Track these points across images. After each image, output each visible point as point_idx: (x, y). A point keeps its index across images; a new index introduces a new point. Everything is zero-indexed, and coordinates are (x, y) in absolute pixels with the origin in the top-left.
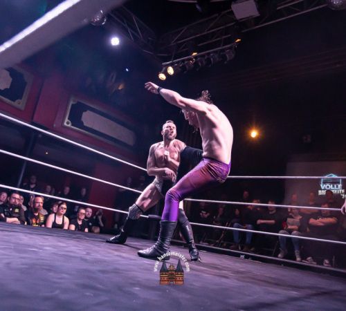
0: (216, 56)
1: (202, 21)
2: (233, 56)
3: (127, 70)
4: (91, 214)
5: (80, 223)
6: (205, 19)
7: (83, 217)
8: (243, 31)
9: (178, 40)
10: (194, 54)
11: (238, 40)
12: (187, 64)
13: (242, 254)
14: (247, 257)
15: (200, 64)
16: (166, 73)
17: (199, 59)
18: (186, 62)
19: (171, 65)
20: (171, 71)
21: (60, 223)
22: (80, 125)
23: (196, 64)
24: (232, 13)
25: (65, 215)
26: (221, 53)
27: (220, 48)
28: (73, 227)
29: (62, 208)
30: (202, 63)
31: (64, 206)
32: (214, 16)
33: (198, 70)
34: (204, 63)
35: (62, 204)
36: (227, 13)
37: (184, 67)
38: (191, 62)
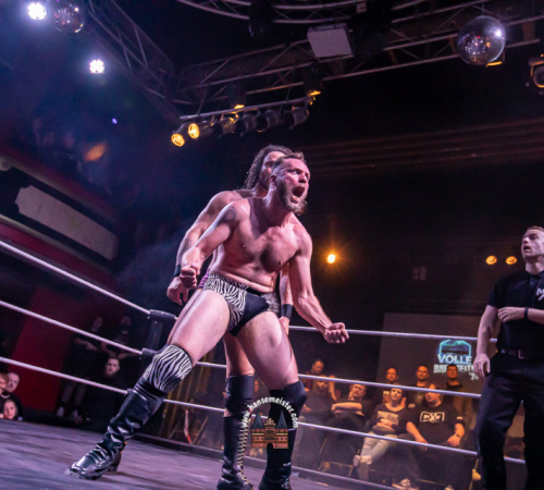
0: (276, 115)
1: (255, 52)
2: (305, 118)
3: (115, 121)
4: (15, 386)
6: (263, 50)
8: (325, 79)
9: (211, 80)
10: (238, 107)
11: (316, 93)
12: (224, 122)
13: (296, 471)
14: (303, 475)
15: (247, 126)
16: (185, 134)
17: (245, 116)
18: (222, 119)
19: (197, 121)
20: (194, 131)
22: (13, 212)
23: (240, 124)
24: (308, 46)
26: (285, 111)
27: (284, 102)
30: (251, 125)
32: (278, 47)
33: (242, 134)
34: (255, 125)
36: (300, 45)
37: (218, 127)
38: (232, 119)
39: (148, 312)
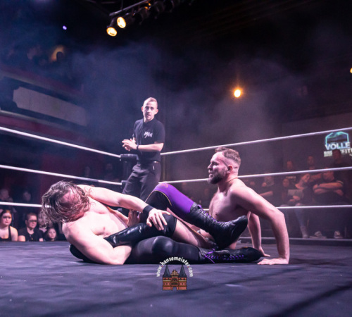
3: (65, 28)
5: (31, 232)
7: (33, 225)
12: (141, 11)
15: (158, 10)
18: (140, 9)
19: (121, 15)
20: (122, 23)
21: (7, 237)
22: (12, 107)
23: (152, 10)
25: (11, 225)
28: (23, 238)
29: (6, 217)
30: (161, 8)
31: (8, 214)
33: (156, 18)
34: (163, 7)
35: (4, 212)
37: (138, 16)
38: (146, 8)
39: (119, 156)
